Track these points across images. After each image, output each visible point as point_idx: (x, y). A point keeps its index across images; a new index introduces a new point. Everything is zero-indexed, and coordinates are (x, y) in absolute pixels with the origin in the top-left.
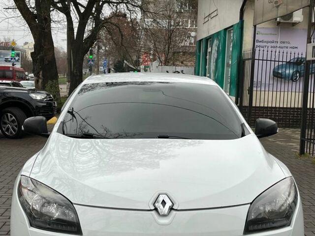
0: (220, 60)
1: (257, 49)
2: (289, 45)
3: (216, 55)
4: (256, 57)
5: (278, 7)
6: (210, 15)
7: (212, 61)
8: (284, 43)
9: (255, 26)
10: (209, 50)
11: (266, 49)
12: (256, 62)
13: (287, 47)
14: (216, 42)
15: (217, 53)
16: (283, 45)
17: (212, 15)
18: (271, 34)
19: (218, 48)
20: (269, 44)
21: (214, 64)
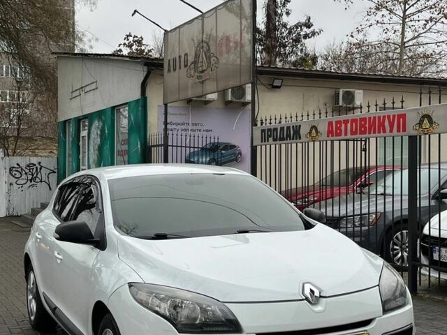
0: (106, 148)
1: (170, 133)
2: (202, 128)
3: (99, 140)
4: (170, 143)
5: (203, 82)
6: (82, 88)
7: (91, 148)
8: (196, 125)
9: (166, 105)
10: (84, 133)
11: (175, 133)
12: (170, 148)
13: (200, 130)
14: (96, 123)
15: (101, 138)
16: (195, 128)
17: (87, 89)
18: (180, 114)
19: (102, 131)
20: (179, 127)
21: (96, 152)
